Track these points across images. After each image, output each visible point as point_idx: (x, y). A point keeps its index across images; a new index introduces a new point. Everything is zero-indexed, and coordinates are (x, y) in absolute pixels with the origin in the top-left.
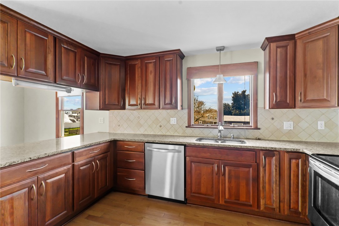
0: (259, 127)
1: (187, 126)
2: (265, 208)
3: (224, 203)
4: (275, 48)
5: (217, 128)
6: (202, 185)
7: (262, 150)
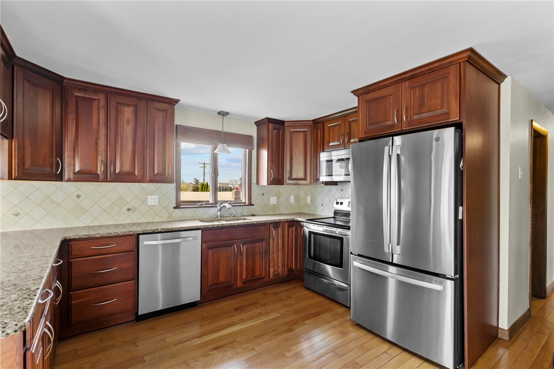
0: (252, 203)
1: (175, 206)
2: (274, 275)
3: (242, 285)
4: (272, 129)
5: (217, 207)
6: (221, 273)
7: (272, 223)
